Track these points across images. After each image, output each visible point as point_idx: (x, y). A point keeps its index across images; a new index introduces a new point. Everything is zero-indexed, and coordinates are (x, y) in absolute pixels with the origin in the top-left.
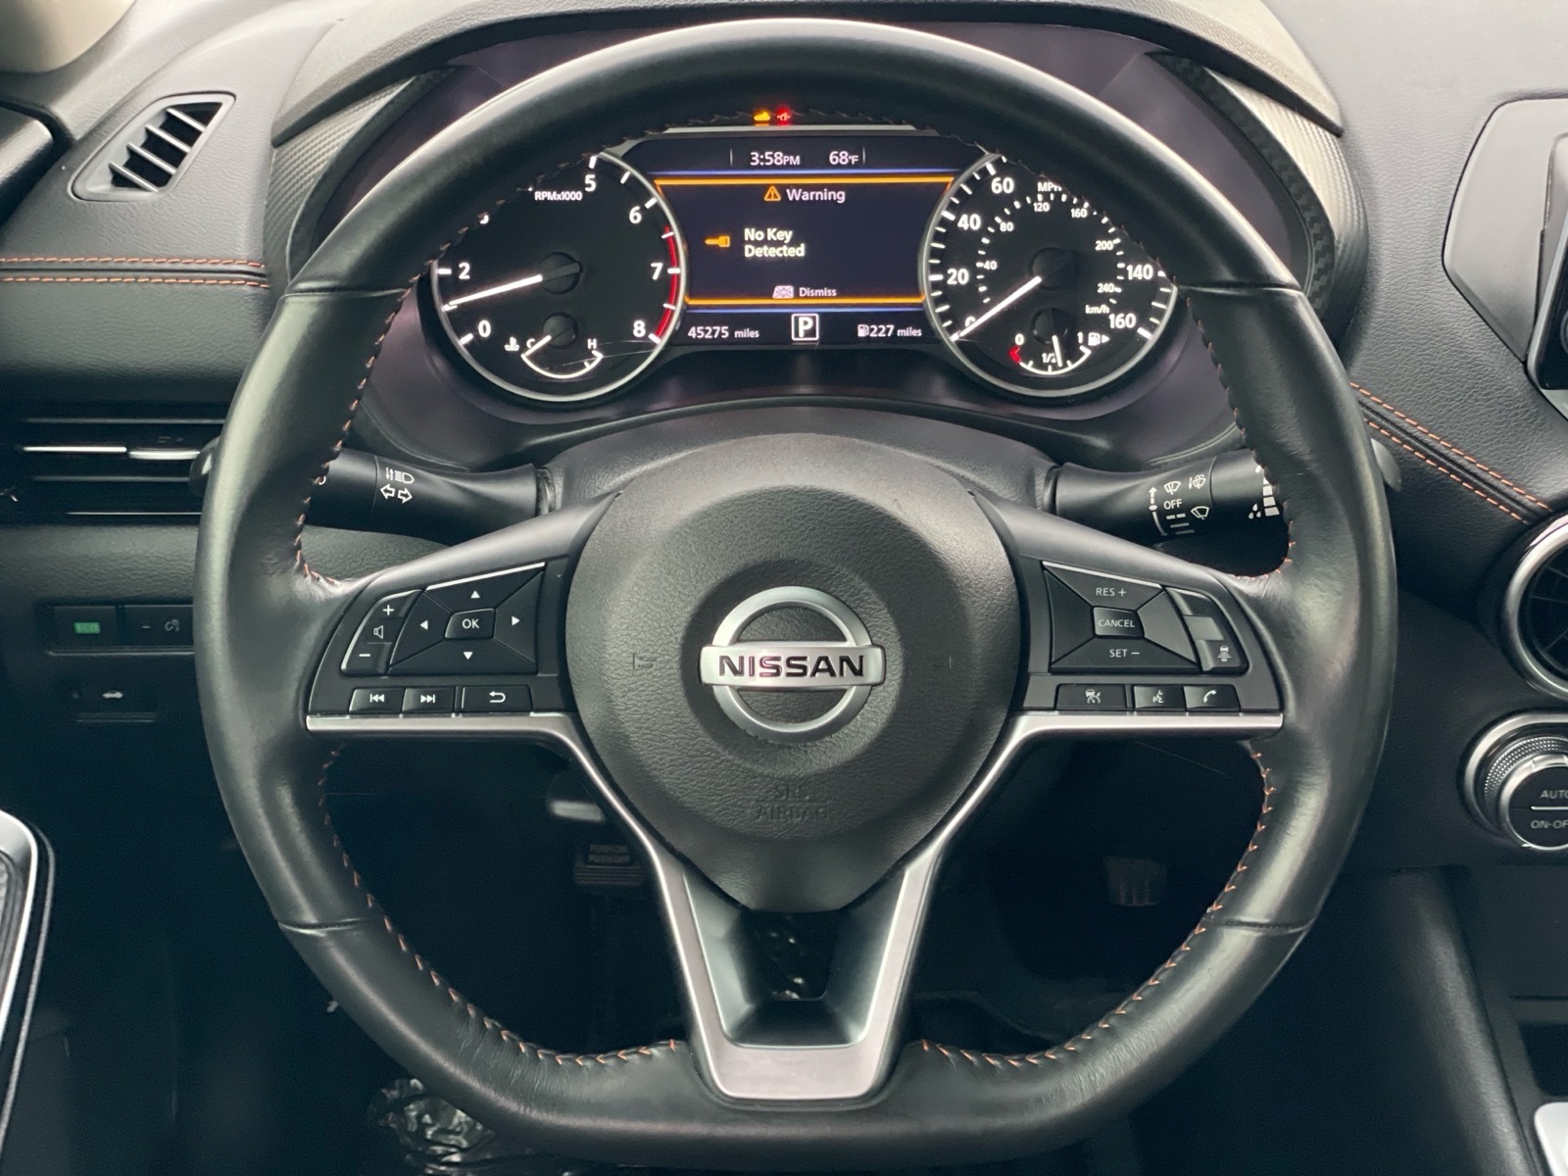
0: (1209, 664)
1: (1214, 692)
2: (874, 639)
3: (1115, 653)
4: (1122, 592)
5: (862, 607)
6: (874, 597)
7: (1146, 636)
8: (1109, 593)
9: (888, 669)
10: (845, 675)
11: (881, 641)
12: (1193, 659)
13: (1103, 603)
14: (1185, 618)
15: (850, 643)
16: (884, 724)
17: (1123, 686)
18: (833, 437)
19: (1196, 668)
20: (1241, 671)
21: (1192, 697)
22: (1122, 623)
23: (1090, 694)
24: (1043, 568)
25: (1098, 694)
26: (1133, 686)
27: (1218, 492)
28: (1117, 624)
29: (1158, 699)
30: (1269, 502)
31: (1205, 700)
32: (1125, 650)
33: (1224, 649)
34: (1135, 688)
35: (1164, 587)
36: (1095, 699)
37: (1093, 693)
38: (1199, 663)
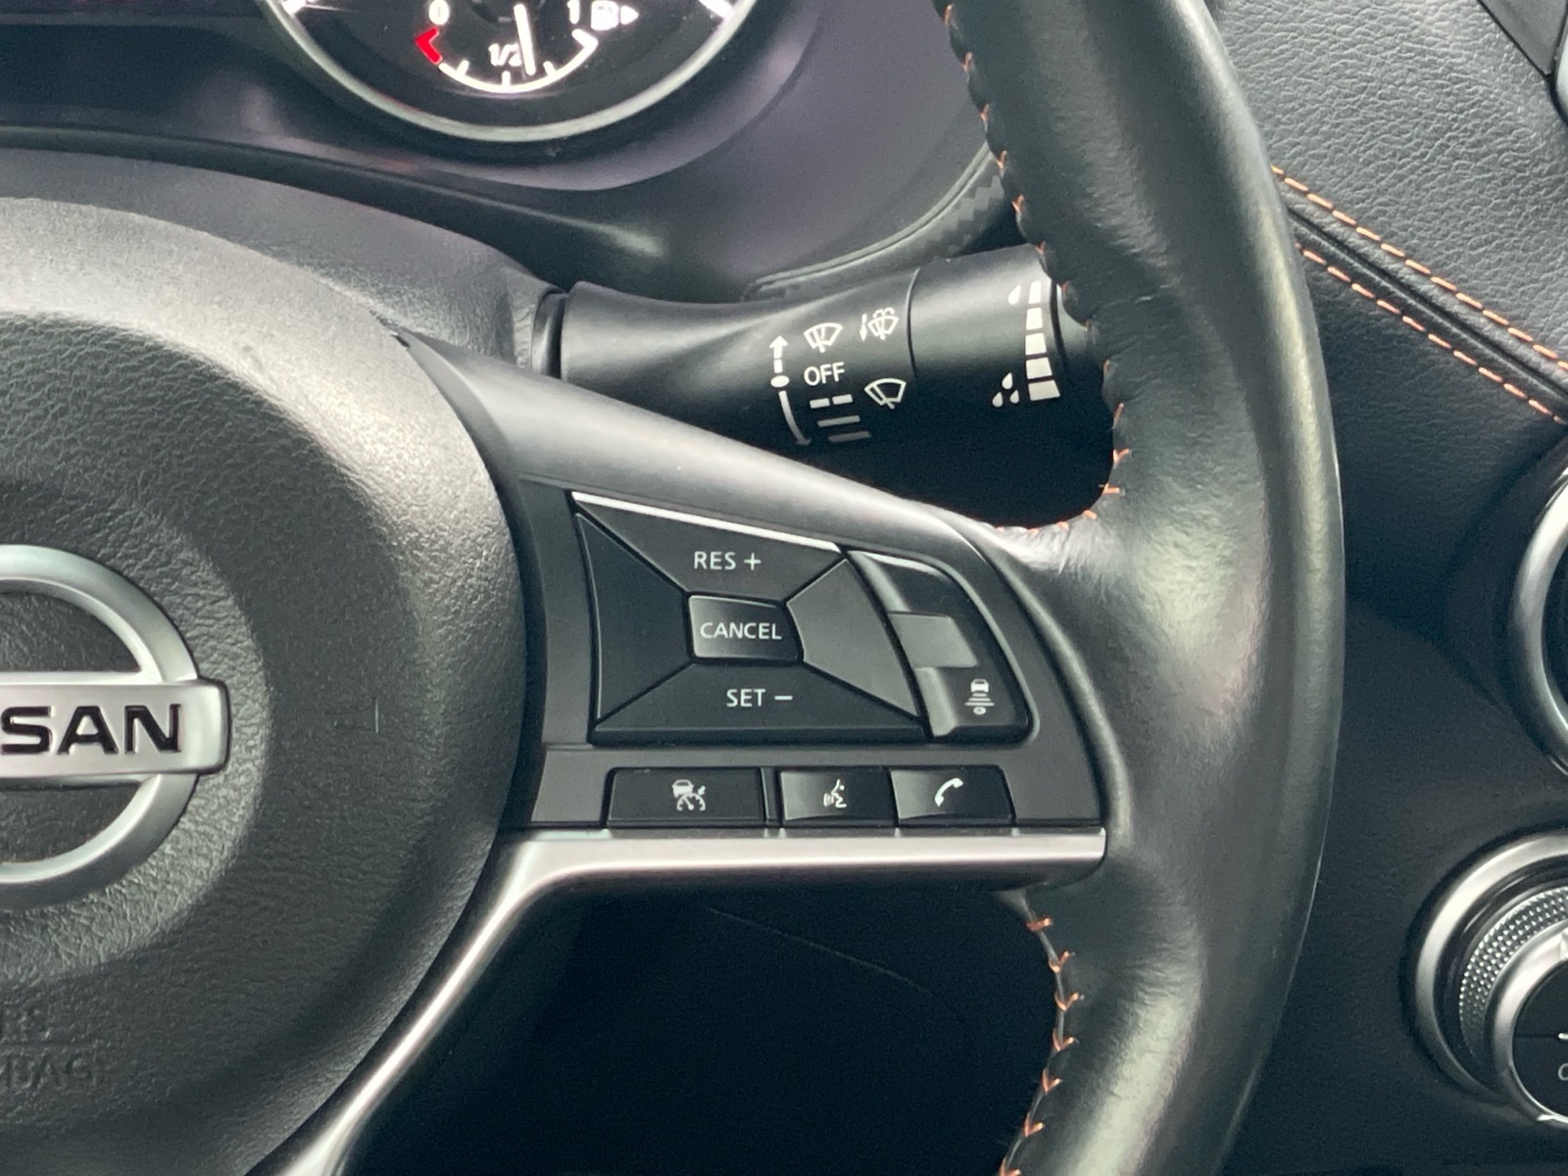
0: (944, 721)
1: (957, 783)
2: (204, 666)
3: (739, 698)
4: (753, 561)
5: (176, 593)
6: (205, 571)
7: (806, 659)
8: (724, 563)
9: (235, 735)
10: (137, 749)
11: (220, 671)
12: (912, 709)
13: (708, 585)
14: (889, 615)
15: (148, 674)
16: (226, 862)
17: (758, 770)
18: (84, 208)
19: (917, 730)
20: (1015, 736)
21: (908, 793)
22: (754, 631)
23: (683, 791)
24: (574, 507)
25: (702, 791)
26: (777, 772)
27: (923, 348)
28: (742, 631)
29: (835, 799)
30: (1038, 368)
31: (939, 799)
32: (760, 692)
33: (980, 687)
34: (784, 776)
35: (844, 548)
36: (693, 800)
37: (690, 787)
38: (923, 719)
